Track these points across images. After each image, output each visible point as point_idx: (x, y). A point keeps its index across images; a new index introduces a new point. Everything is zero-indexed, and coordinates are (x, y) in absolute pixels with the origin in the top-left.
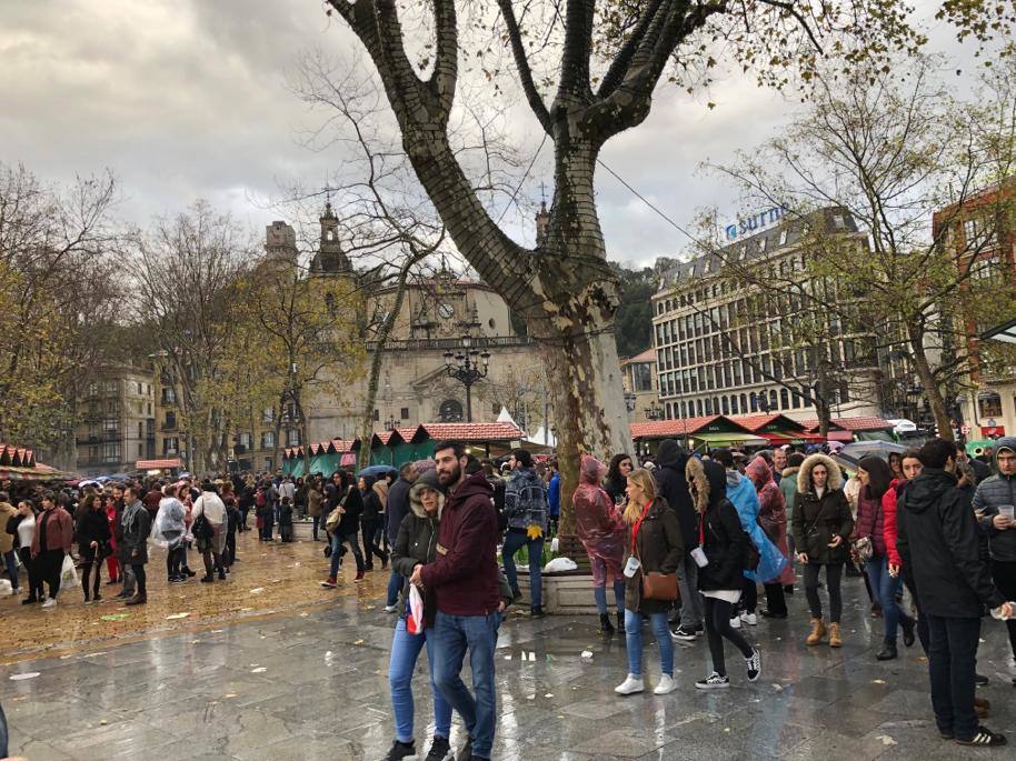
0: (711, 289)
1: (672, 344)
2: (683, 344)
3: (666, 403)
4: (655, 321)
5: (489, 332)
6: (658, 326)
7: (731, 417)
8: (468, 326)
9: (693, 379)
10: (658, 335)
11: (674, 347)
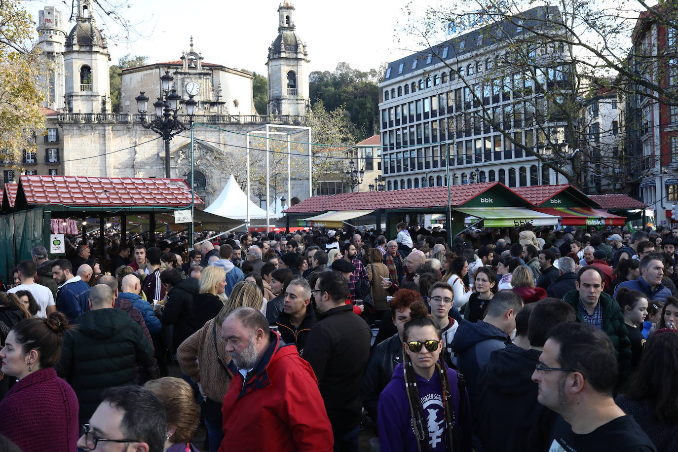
0: (431, 79)
1: (395, 127)
2: (405, 128)
3: (387, 180)
4: (382, 106)
5: (232, 110)
6: (384, 110)
7: (517, 189)
8: (213, 104)
9: (412, 159)
10: (383, 118)
11: (397, 130)
